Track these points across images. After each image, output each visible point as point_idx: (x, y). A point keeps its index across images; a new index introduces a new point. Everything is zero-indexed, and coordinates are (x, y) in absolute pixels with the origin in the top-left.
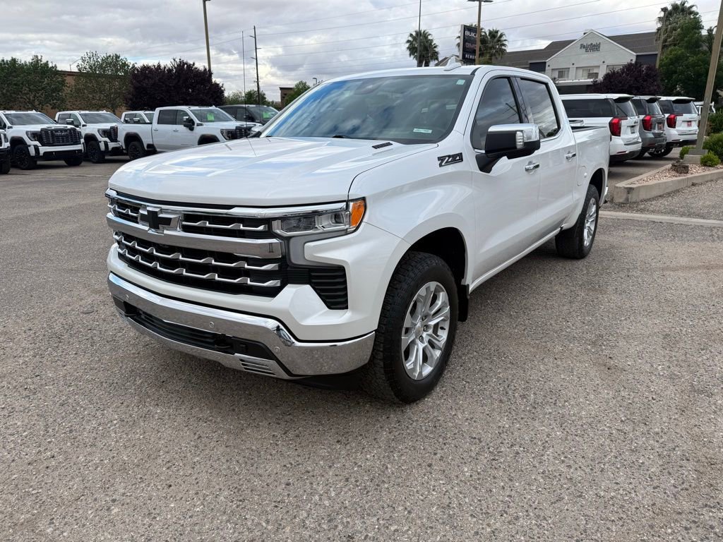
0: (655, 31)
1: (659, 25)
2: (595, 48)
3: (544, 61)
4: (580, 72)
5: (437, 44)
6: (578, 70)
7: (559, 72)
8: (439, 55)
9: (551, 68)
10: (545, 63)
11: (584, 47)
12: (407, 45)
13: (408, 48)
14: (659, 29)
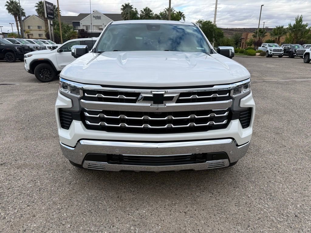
0: (121, 13)
1: (122, 11)
2: (98, 18)
3: (79, 21)
4: (95, 27)
5: (23, 8)
6: (94, 27)
7: (86, 27)
8: (25, 14)
9: (82, 25)
10: (79, 22)
11: (95, 17)
12: (6, 7)
13: (7, 9)
14: (122, 13)
